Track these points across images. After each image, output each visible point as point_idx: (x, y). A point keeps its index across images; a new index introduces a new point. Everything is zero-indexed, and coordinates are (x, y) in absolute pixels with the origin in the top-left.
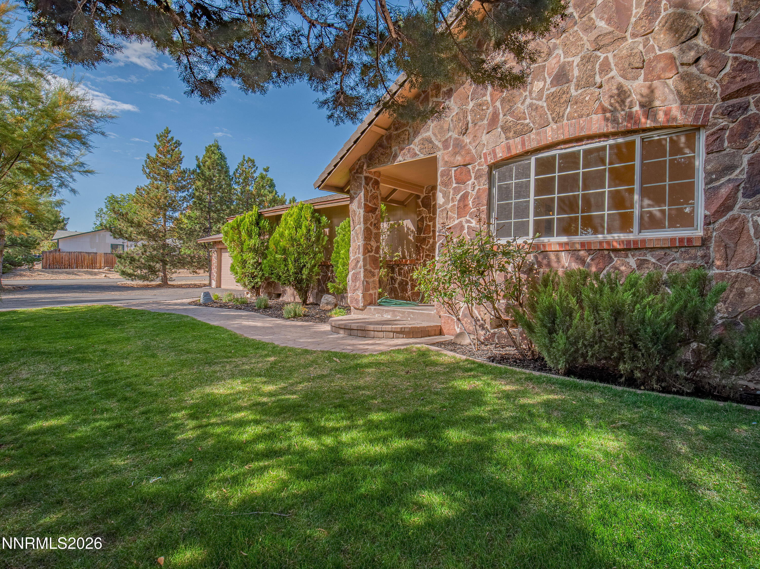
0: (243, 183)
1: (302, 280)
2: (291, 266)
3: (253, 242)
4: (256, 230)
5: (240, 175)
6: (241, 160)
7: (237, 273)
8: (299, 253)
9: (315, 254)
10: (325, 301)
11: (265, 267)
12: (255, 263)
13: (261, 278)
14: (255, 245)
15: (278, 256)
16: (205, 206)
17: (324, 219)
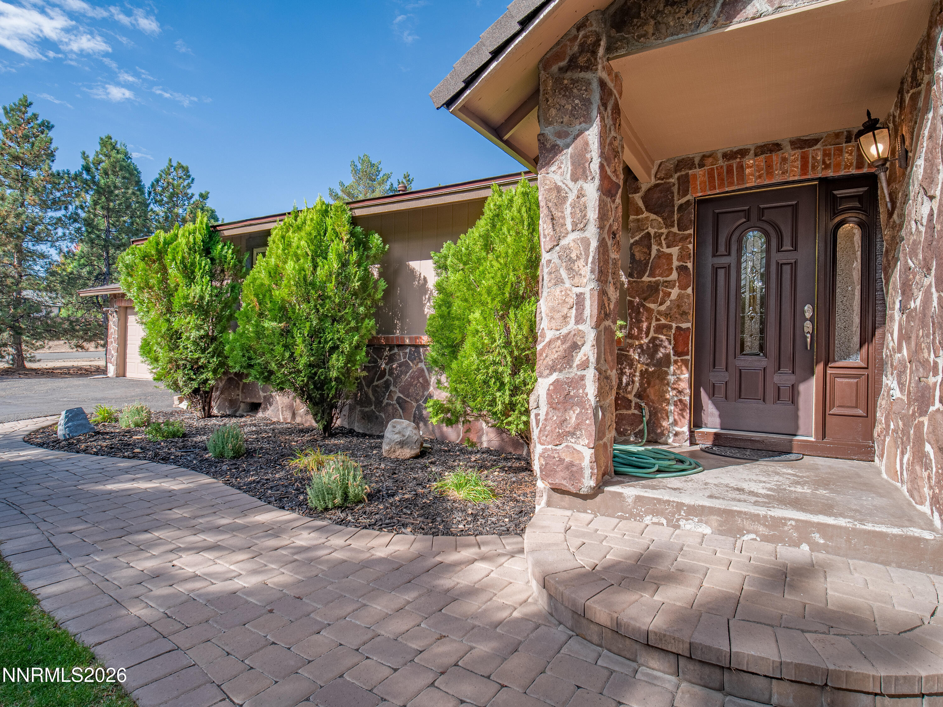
0: (167, 203)
1: (327, 381)
2: (300, 348)
3: (196, 290)
4: (205, 263)
5: (164, 189)
6: (164, 165)
7: (156, 360)
8: (322, 319)
9: (359, 319)
10: (397, 438)
11: (232, 350)
12: (201, 337)
13: (215, 371)
14: (202, 298)
15: (269, 324)
16: (99, 237)
17: (376, 239)
